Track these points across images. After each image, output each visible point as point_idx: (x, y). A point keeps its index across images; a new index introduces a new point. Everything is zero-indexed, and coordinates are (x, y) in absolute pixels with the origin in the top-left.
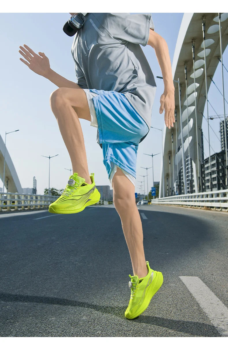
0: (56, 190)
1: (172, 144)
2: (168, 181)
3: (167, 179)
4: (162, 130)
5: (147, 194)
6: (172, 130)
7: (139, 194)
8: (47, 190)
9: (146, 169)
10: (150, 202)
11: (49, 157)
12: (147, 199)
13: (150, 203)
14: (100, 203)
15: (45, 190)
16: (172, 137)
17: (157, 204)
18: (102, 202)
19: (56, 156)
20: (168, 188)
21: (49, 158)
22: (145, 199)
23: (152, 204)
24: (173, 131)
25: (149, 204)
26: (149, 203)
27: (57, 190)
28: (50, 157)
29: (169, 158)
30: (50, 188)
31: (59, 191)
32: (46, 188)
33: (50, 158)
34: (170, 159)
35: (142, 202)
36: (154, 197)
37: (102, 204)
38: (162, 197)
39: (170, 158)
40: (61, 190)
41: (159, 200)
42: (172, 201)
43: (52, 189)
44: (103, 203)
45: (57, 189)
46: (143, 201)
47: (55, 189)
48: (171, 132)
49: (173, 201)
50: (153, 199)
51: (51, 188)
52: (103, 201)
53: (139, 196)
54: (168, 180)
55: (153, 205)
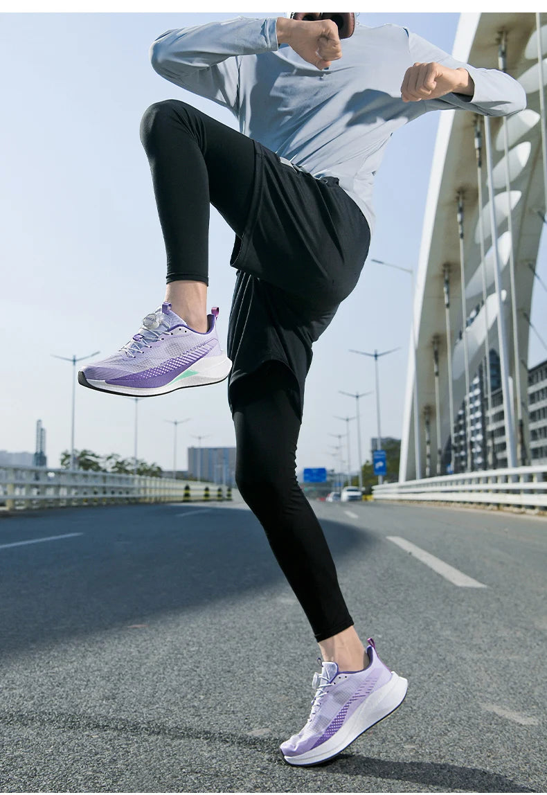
0: (93, 455)
1: (447, 311)
2: (429, 430)
3: (428, 423)
4: (411, 272)
5: (356, 469)
6: (446, 269)
7: (333, 471)
8: (67, 456)
9: (355, 398)
10: (369, 492)
11: (72, 359)
12: (357, 485)
13: (368, 497)
14: (219, 496)
15: (63, 457)
16: (445, 289)
17: (393, 500)
18: (225, 493)
19: (93, 355)
20: (431, 449)
21: (72, 363)
22: (352, 485)
23: (375, 500)
24: (449, 271)
25: (366, 499)
26: (364, 497)
27: (97, 457)
28: (77, 358)
29: (433, 355)
30: (74, 450)
31: (104, 460)
32: (67, 451)
33: (74, 361)
34: (437, 360)
35: (345, 495)
36: (380, 478)
37: (226, 497)
38: (411, 476)
39: (437, 356)
40: (109, 458)
41: (402, 487)
42: (451, 492)
43: (84, 454)
44: (229, 495)
45: (97, 454)
46: (349, 490)
47: (90, 454)
48: (444, 276)
49: (457, 491)
50: (377, 484)
51: (80, 448)
52: (229, 490)
53: (332, 476)
54: (432, 425)
55: (378, 501)
